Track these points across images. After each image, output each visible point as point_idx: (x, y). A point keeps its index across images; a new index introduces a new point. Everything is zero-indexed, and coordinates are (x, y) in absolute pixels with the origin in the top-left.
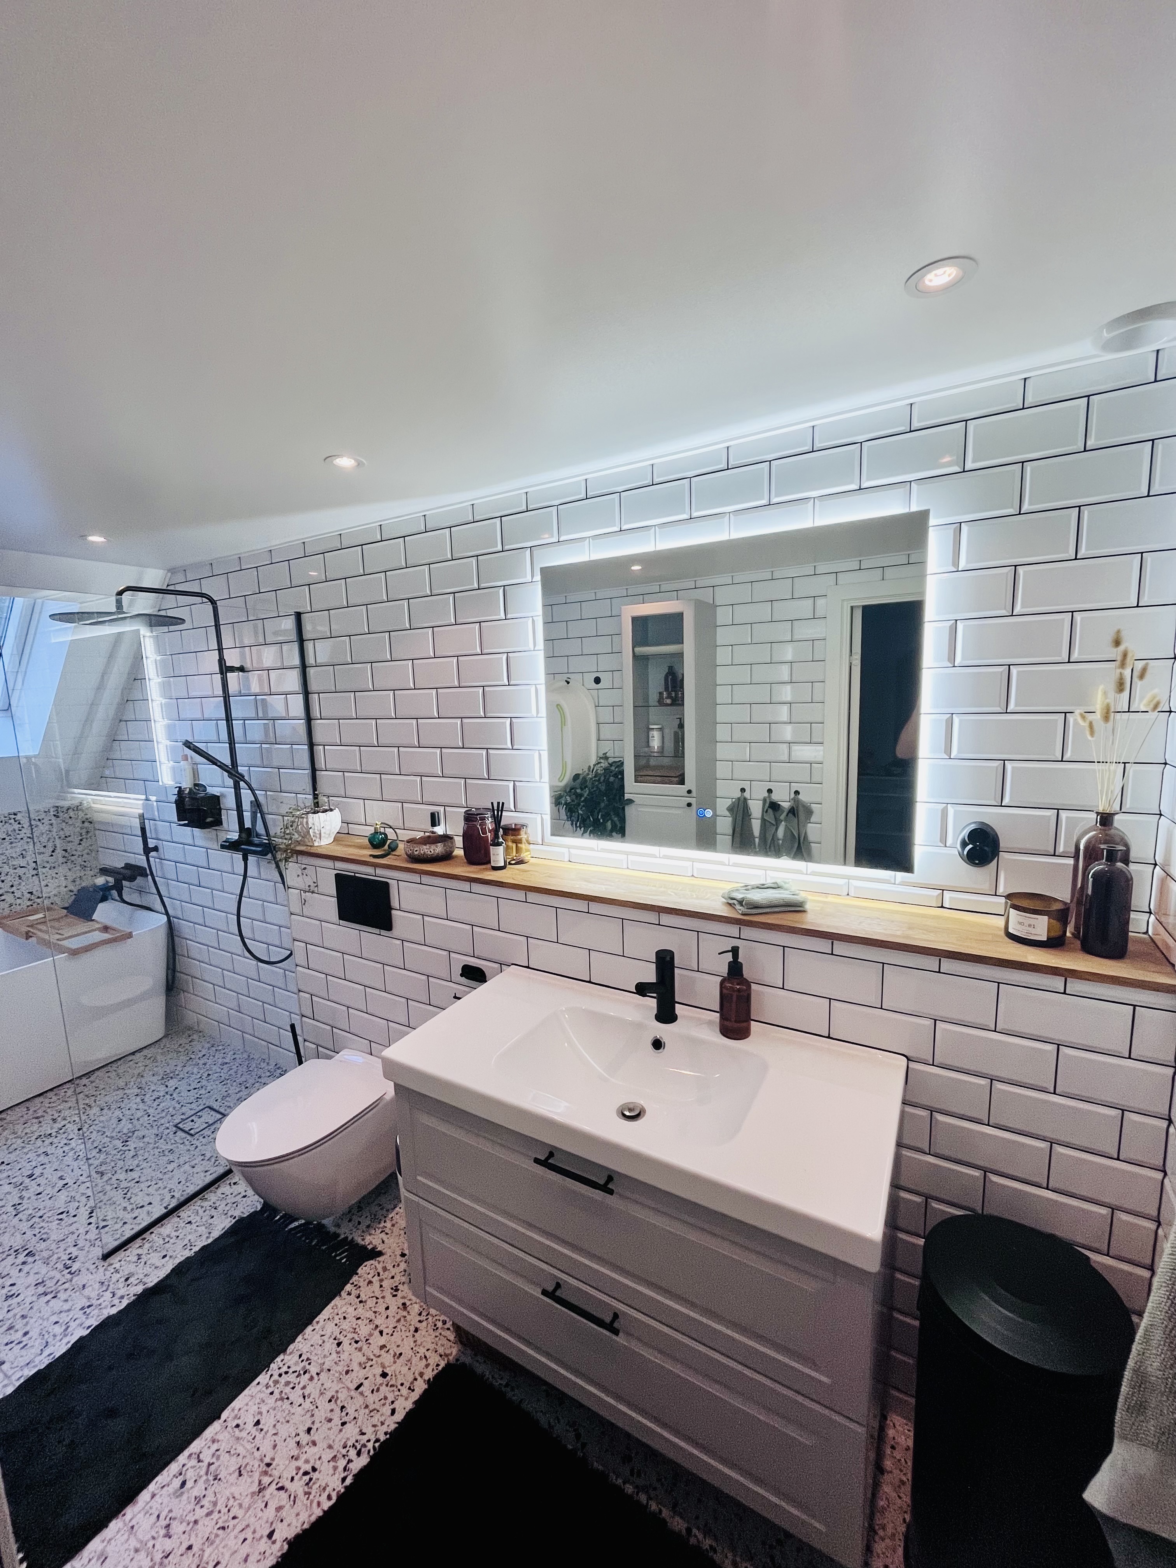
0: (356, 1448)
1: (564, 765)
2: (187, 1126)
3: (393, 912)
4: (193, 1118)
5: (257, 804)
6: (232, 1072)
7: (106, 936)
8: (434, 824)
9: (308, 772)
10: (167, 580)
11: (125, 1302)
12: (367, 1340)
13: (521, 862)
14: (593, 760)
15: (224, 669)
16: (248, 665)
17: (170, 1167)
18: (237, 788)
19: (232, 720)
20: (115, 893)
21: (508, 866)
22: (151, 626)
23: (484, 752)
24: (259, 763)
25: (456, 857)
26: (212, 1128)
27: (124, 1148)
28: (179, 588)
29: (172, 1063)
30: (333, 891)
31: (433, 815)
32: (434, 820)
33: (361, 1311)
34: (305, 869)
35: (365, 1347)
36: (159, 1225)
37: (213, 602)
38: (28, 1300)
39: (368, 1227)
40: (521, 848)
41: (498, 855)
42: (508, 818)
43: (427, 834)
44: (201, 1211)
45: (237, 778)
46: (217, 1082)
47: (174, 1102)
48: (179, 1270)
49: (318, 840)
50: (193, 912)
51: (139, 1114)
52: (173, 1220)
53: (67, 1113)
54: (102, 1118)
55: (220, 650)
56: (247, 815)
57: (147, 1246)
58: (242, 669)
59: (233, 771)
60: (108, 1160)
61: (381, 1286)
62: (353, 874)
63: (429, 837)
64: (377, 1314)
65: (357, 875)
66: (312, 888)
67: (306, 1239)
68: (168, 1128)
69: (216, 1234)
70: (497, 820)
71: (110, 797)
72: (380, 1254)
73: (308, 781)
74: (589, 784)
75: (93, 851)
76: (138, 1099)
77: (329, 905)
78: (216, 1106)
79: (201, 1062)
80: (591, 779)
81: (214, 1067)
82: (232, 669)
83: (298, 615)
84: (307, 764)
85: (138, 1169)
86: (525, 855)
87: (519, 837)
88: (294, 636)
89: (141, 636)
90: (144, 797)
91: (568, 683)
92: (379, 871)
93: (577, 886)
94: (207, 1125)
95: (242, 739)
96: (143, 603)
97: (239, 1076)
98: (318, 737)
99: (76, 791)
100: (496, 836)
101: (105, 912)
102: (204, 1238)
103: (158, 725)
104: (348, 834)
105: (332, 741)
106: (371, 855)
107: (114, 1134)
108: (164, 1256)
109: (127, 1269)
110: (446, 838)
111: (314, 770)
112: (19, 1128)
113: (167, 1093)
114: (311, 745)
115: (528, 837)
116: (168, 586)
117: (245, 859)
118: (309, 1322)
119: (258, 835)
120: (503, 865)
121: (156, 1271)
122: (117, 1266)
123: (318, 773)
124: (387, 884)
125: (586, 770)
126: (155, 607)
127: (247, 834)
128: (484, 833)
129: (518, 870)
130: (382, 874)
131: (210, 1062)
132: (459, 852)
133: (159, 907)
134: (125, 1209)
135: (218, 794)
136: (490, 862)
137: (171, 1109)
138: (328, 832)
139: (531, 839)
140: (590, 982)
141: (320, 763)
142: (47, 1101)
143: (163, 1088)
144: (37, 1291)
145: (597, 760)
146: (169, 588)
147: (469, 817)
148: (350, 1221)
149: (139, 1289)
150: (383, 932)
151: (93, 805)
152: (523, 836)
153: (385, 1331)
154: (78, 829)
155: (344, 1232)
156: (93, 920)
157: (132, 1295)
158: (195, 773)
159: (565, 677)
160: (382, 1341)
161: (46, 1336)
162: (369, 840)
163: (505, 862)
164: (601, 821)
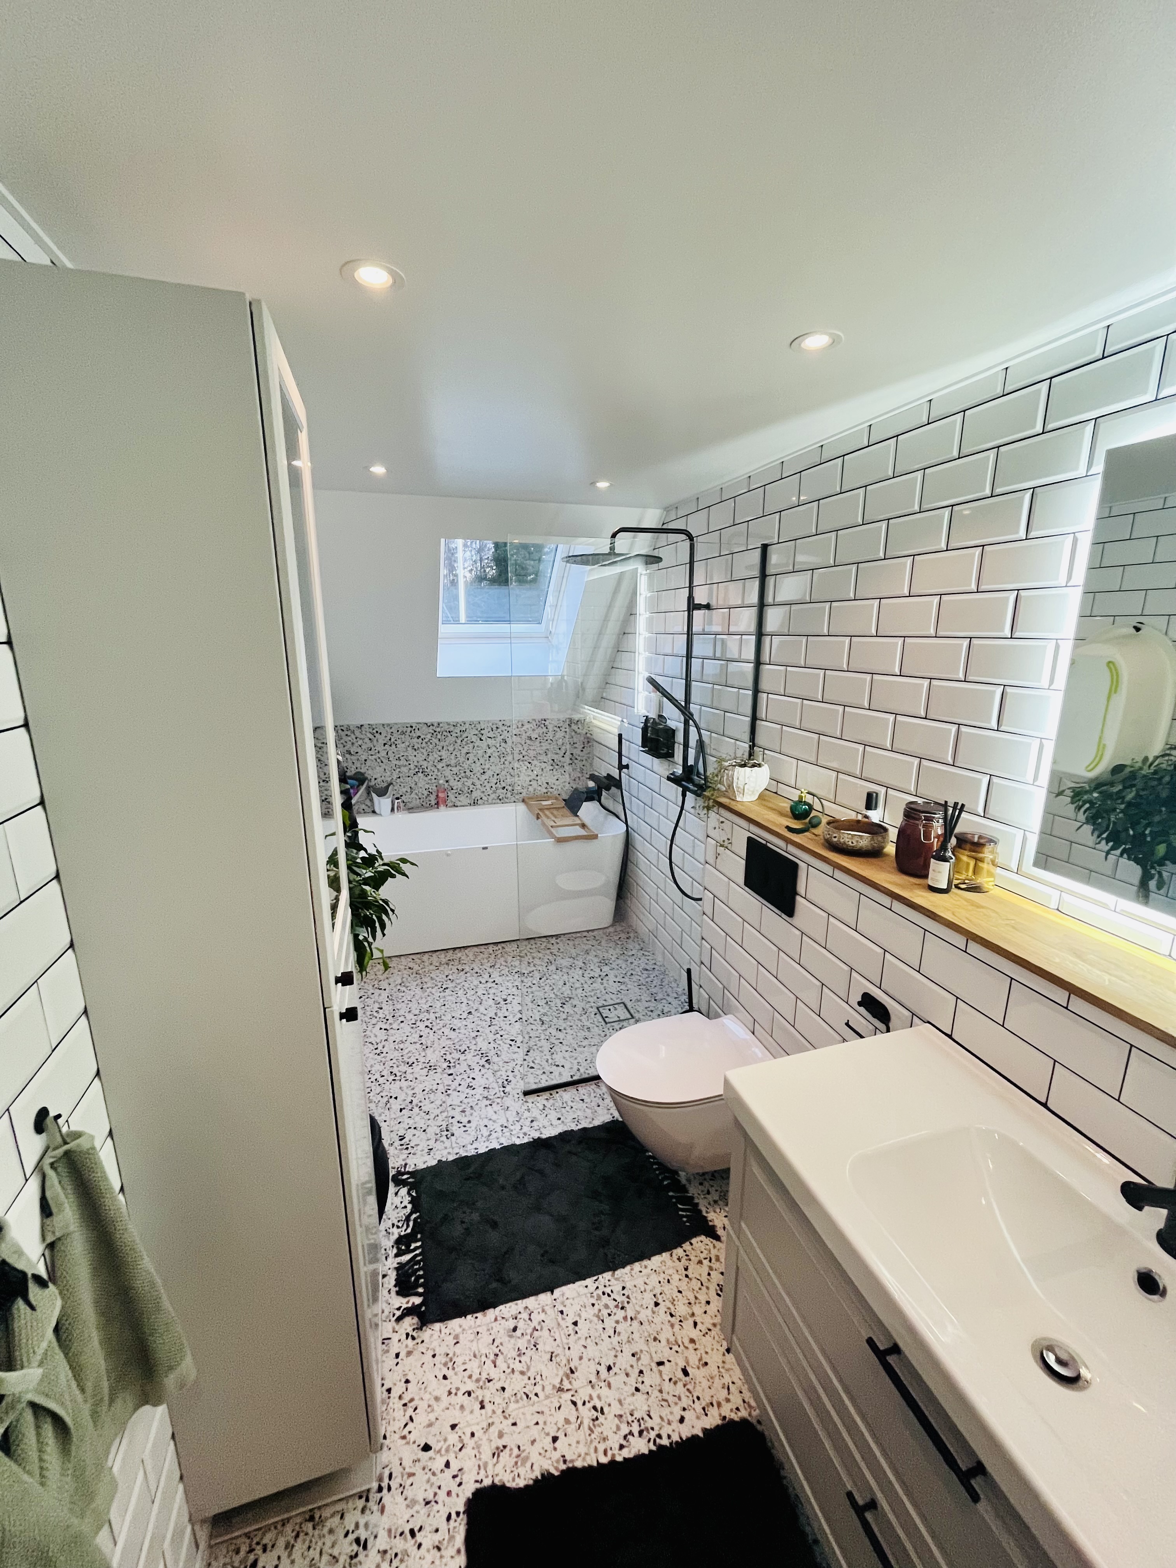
0: (640, 1426)
1: (1101, 747)
2: (605, 1013)
3: (798, 898)
4: (611, 1007)
5: (701, 744)
6: (649, 980)
7: (582, 832)
8: (869, 806)
9: (748, 719)
10: (663, 519)
11: (526, 1140)
12: (681, 1321)
13: (975, 889)
14: (1156, 749)
15: (692, 606)
16: (714, 604)
17: (585, 1043)
18: (686, 724)
19: (691, 657)
20: (596, 796)
21: (954, 890)
22: (646, 564)
23: (954, 728)
24: (709, 703)
25: (887, 855)
26: (622, 1024)
27: (561, 1009)
28: (671, 526)
29: (611, 951)
30: (743, 853)
31: (870, 796)
32: (871, 802)
33: (683, 1286)
34: (722, 822)
35: (677, 1327)
36: (563, 1089)
37: (691, 538)
38: (478, 1097)
39: (715, 1202)
40: (982, 868)
41: (940, 873)
42: (966, 824)
43: (860, 817)
44: (593, 1095)
45: (688, 717)
46: (636, 984)
47: (602, 987)
48: (565, 1137)
49: (741, 795)
50: (645, 829)
51: (578, 985)
52: (572, 1091)
53: (537, 961)
54: (555, 976)
55: (691, 588)
56: (692, 753)
57: (551, 1101)
58: (708, 607)
59: (685, 710)
60: (549, 1013)
61: (709, 1274)
62: (764, 842)
63: (858, 821)
64: (697, 1301)
65: (769, 845)
66: (726, 844)
67: (660, 1174)
68: (592, 1007)
69: (597, 1123)
70: (950, 825)
71: (604, 716)
72: (718, 1238)
73: (747, 729)
74: (1139, 783)
75: (590, 758)
76: (580, 972)
77: (737, 866)
78: (629, 1005)
79: (630, 960)
80: (1144, 776)
81: (637, 969)
82: (699, 607)
83: (765, 548)
84: (749, 711)
85: (565, 1031)
86: (983, 880)
87: (981, 855)
88: (756, 572)
89: (639, 575)
90: (620, 719)
91: (1138, 629)
92: (791, 848)
93: (1057, 960)
94: (618, 1019)
95: (699, 678)
96: (642, 544)
97: (653, 986)
98: (764, 685)
99: (586, 707)
100: (943, 847)
101: (589, 810)
102: (588, 1120)
103: (641, 657)
104: (776, 793)
105: (776, 690)
106: (788, 828)
107: (558, 994)
108: (559, 1119)
109: (535, 1113)
110: (878, 830)
111: (754, 718)
112: (510, 959)
113: (600, 976)
114: (756, 691)
115: (995, 857)
116: (663, 524)
117: (684, 795)
118: (640, 1258)
119: (698, 774)
120: (945, 887)
121: (551, 1128)
122: (530, 1105)
123: (758, 722)
124: (796, 866)
125: (1140, 759)
126: (651, 546)
127: (689, 771)
128: (927, 836)
129: (967, 900)
130: (792, 853)
131: (636, 963)
132: (891, 849)
133: (623, 818)
134: (547, 1061)
135: (674, 728)
136: (926, 876)
137: (598, 992)
138: (752, 789)
139: (999, 860)
140: (1045, 1105)
141: (762, 713)
142: (530, 946)
143: (598, 970)
144: (484, 1093)
145: (1164, 750)
146: (665, 527)
147: (911, 813)
148: (701, 1184)
149: (536, 1135)
150: (783, 916)
151: (594, 721)
152: (987, 853)
153: (699, 1326)
154: (583, 738)
155: (693, 1190)
156: (578, 816)
157: (531, 1137)
158: (661, 707)
159: (1134, 621)
160: (695, 1334)
161: (478, 1132)
162: (791, 808)
163: (950, 882)
164: (1149, 839)
